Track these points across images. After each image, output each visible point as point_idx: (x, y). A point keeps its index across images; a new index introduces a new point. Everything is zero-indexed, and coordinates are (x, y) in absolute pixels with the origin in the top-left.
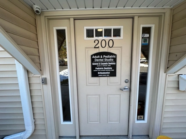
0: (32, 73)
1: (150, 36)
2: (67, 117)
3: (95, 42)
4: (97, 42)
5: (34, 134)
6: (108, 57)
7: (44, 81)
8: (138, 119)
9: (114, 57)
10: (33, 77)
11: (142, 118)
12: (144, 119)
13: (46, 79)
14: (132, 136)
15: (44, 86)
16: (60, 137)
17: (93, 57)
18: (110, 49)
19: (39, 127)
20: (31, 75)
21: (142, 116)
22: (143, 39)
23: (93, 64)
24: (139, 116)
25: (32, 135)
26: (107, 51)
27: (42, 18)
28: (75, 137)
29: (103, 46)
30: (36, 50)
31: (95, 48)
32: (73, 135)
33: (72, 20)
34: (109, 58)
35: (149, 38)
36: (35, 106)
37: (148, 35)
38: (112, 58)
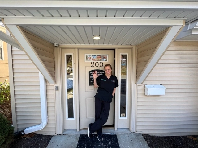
0: (49, 83)
1: (126, 60)
2: (71, 115)
3: (91, 63)
4: (93, 63)
5: (47, 127)
6: (100, 72)
7: (57, 88)
8: (121, 116)
9: (104, 73)
10: (49, 85)
11: (124, 116)
12: (125, 116)
13: (58, 87)
14: (117, 129)
15: (57, 91)
16: (65, 130)
17: (90, 73)
18: (101, 68)
19: (50, 121)
20: (48, 84)
21: (124, 114)
22: (122, 62)
23: (90, 77)
24: (122, 114)
25: (45, 127)
26: (99, 69)
27: (58, 49)
28: (77, 130)
29: (97, 66)
30: (53, 68)
31: (91, 67)
32: (75, 128)
33: (77, 50)
34: (100, 74)
35: (126, 61)
36: (49, 106)
37: (125, 60)
38: (102, 74)
